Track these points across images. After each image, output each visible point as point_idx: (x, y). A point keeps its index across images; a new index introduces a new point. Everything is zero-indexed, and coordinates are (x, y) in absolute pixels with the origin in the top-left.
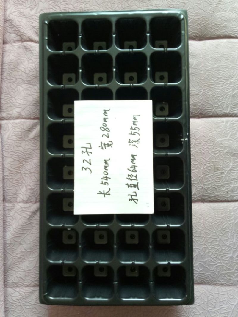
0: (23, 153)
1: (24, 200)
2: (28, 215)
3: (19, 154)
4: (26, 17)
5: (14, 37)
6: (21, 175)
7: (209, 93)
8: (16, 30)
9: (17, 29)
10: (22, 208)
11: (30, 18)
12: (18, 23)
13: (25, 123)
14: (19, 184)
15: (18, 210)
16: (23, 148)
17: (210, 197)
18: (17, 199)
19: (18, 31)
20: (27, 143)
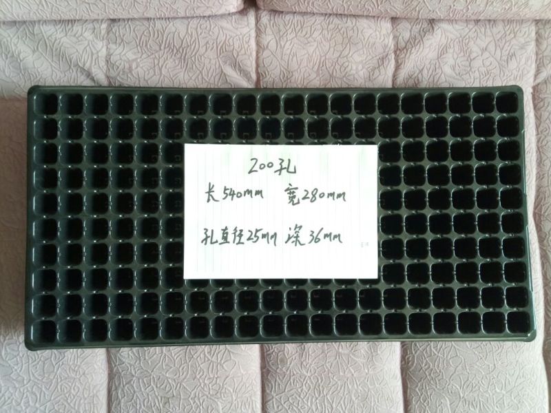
0: (196, 53)
1: (112, 57)
2: (84, 65)
3: (193, 47)
4: (438, 58)
5: (403, 38)
6: (157, 52)
7: (304, 387)
8: (415, 40)
9: (417, 41)
10: (98, 52)
11: (438, 63)
12: (427, 43)
13: (249, 58)
14: (141, 47)
15: (93, 46)
16: (204, 53)
17: (116, 389)
18: (113, 43)
19: (414, 43)
20: (213, 62)
